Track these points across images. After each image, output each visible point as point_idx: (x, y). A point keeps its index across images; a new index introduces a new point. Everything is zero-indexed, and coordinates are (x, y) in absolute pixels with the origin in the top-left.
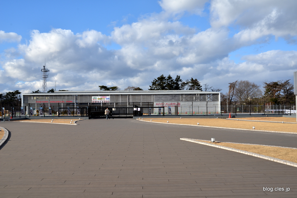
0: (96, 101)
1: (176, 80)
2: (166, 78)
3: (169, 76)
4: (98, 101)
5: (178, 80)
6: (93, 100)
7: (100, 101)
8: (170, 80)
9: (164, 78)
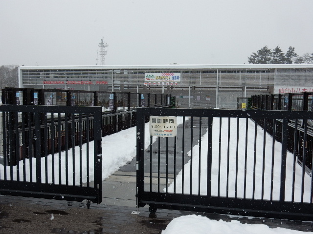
0: (152, 83)
1: (287, 54)
2: (272, 51)
3: (277, 47)
4: (157, 83)
5: (291, 55)
6: (147, 81)
7: (161, 83)
8: (278, 54)
9: (269, 51)
